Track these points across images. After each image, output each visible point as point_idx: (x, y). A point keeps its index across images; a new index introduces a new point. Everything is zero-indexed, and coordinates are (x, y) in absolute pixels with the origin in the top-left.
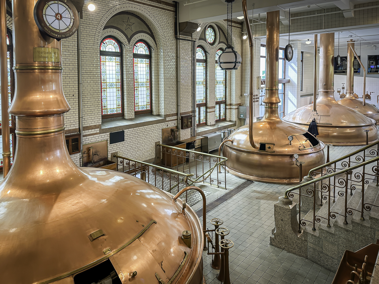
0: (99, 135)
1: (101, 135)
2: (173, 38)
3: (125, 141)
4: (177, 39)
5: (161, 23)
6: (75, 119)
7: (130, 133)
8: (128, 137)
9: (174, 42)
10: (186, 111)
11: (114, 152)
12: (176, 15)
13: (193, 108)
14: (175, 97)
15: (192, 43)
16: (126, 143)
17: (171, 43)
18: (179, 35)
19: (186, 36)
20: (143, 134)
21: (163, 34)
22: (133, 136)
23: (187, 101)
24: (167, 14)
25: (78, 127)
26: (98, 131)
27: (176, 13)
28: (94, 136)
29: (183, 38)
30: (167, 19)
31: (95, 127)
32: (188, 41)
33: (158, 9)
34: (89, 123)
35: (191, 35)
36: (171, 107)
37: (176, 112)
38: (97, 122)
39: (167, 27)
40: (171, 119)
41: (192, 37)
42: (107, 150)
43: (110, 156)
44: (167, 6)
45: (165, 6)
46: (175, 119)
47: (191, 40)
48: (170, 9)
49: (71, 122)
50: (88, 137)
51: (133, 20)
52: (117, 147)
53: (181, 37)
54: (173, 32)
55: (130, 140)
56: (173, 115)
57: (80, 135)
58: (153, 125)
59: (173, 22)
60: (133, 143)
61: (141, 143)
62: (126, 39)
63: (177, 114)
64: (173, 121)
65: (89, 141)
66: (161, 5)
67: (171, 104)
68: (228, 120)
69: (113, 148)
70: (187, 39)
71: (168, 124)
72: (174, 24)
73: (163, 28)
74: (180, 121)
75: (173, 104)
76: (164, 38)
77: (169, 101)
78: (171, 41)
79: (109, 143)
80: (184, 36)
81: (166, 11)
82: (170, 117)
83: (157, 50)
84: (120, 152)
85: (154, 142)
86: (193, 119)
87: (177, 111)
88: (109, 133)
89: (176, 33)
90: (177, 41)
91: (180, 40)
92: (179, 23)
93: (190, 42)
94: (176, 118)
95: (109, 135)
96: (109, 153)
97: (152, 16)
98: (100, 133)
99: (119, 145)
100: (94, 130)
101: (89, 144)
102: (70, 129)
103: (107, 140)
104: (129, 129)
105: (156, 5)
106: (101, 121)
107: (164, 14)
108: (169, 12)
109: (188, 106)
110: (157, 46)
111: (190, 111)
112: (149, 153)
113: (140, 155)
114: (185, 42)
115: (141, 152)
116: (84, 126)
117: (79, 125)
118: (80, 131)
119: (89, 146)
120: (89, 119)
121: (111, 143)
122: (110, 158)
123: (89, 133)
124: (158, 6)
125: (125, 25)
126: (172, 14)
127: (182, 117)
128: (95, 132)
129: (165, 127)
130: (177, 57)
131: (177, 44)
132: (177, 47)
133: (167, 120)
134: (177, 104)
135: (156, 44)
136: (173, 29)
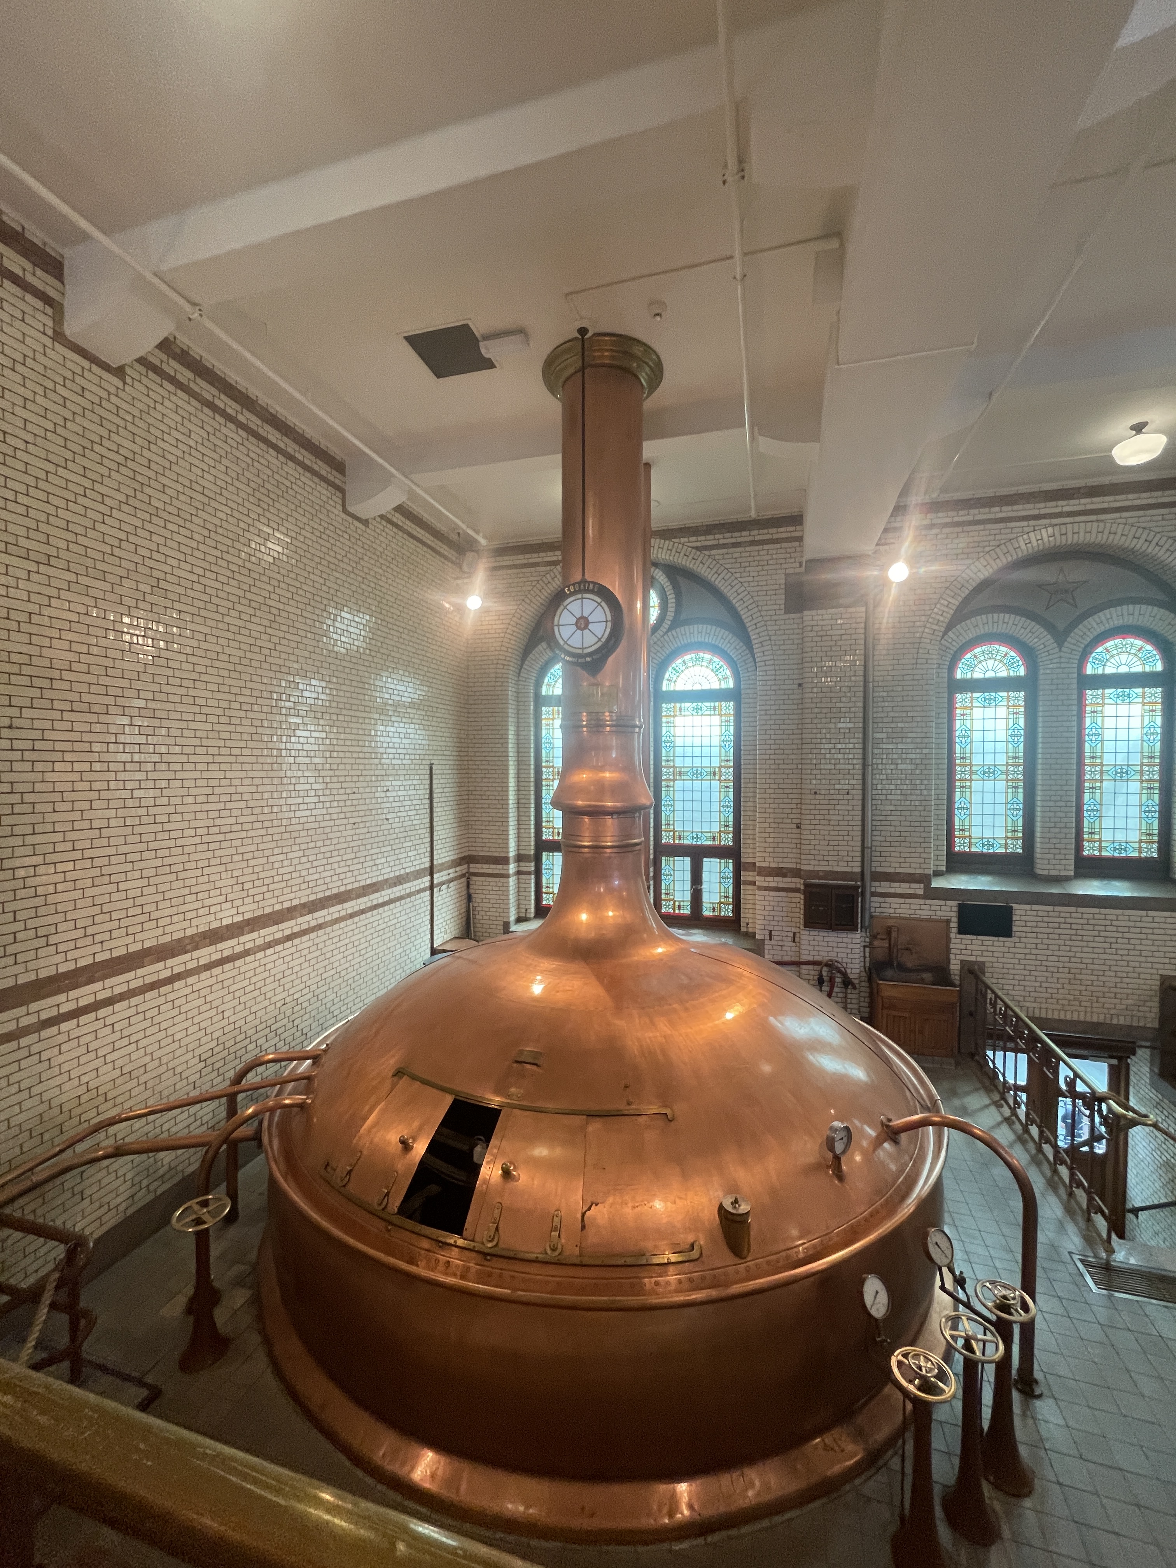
0: (922, 901)
1: (928, 902)
3: (1013, 939)
6: (851, 849)
7: (1040, 919)
8: (1027, 929)
11: (973, 958)
16: (1017, 945)
25: (858, 870)
26: (921, 892)
28: (908, 901)
31: (911, 878)
34: (893, 865)
38: (918, 866)
42: (947, 947)
43: (957, 967)
49: (841, 853)
50: (887, 900)
52: (985, 948)
55: (1038, 941)
57: (862, 889)
60: (1048, 952)
61: (1085, 961)
65: (893, 911)
69: (970, 948)
79: (954, 930)
84: (995, 965)
85: (1154, 971)
88: (955, 903)
95: (955, 909)
96: (952, 956)
98: (925, 897)
99: (991, 943)
100: (905, 885)
101: (890, 917)
103: (948, 922)
104: (1035, 907)
106: (930, 866)
112: (1125, 1002)
113: (1079, 996)
116: (877, 870)
117: (863, 866)
118: (862, 879)
119: (890, 923)
120: (893, 854)
121: (963, 929)
122: (958, 972)
123: (892, 891)
125: (1046, 594)
128: (911, 891)
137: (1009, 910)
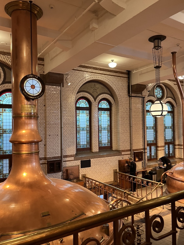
0: (73, 161)
1: (75, 161)
2: (126, 96)
3: (91, 167)
4: (129, 96)
5: (117, 86)
6: (58, 150)
7: (95, 162)
8: (93, 164)
9: (128, 98)
10: (138, 148)
11: (84, 174)
12: (129, 80)
13: (144, 146)
14: (128, 138)
15: (142, 99)
16: (92, 168)
17: (125, 99)
18: (132, 93)
19: (137, 94)
20: (104, 163)
21: (119, 94)
22: (97, 164)
23: (138, 141)
24: (122, 80)
25: (60, 155)
26: (73, 159)
27: (129, 78)
28: (71, 162)
29: (135, 96)
30: (122, 84)
31: (71, 156)
32: (139, 98)
33: (115, 77)
34: (67, 153)
35: (141, 93)
36: (125, 145)
38: (72, 153)
39: (122, 89)
40: (126, 154)
41: (142, 95)
42: (79, 172)
43: (81, 176)
44: (122, 75)
45: (121, 74)
46: (129, 153)
47: (141, 96)
48: (125, 76)
49: (56, 152)
50: (67, 162)
51: (98, 85)
52: (86, 171)
53: (133, 95)
54: (126, 92)
55: (95, 167)
56: (127, 151)
57: (61, 160)
58: (112, 157)
60: (97, 169)
61: (102, 169)
62: (93, 99)
63: (130, 150)
64: (127, 155)
65: (67, 165)
66: (118, 74)
67: (126, 142)
68: (177, 157)
69: (83, 171)
70: (137, 96)
71: (123, 157)
72: (127, 86)
73: (119, 90)
74: (133, 155)
75: (127, 142)
76: (120, 96)
77: (124, 140)
78: (125, 98)
79: (80, 167)
80: (135, 94)
81: (122, 78)
82: (125, 152)
83: (115, 105)
84: (88, 174)
85: (112, 169)
86: (144, 155)
87: (131, 148)
88: (80, 161)
89: (129, 93)
90: (130, 98)
91: (132, 97)
92: (131, 85)
93: (140, 98)
96: (80, 174)
97: (111, 82)
98: (74, 160)
99: (87, 169)
100: (70, 158)
101: (67, 167)
102: (55, 156)
103: (79, 165)
104: (94, 159)
105: (114, 75)
106: (75, 152)
107: (120, 80)
108: (123, 78)
109: (140, 145)
110: (115, 102)
111: (141, 148)
112: (109, 177)
113: (102, 178)
114: (136, 98)
115: (102, 175)
116: (64, 155)
117: (61, 154)
118: (61, 158)
119: (67, 168)
120: (67, 150)
121: (82, 167)
122: (81, 178)
123: (67, 160)
124: (115, 75)
125: (92, 90)
126: (126, 80)
127: (134, 152)
128: (71, 159)
129: (121, 159)
130: (130, 109)
131: (130, 100)
132: (130, 102)
133: (122, 154)
134: (131, 143)
135: (114, 101)
136: (127, 89)
137: (90, 160)
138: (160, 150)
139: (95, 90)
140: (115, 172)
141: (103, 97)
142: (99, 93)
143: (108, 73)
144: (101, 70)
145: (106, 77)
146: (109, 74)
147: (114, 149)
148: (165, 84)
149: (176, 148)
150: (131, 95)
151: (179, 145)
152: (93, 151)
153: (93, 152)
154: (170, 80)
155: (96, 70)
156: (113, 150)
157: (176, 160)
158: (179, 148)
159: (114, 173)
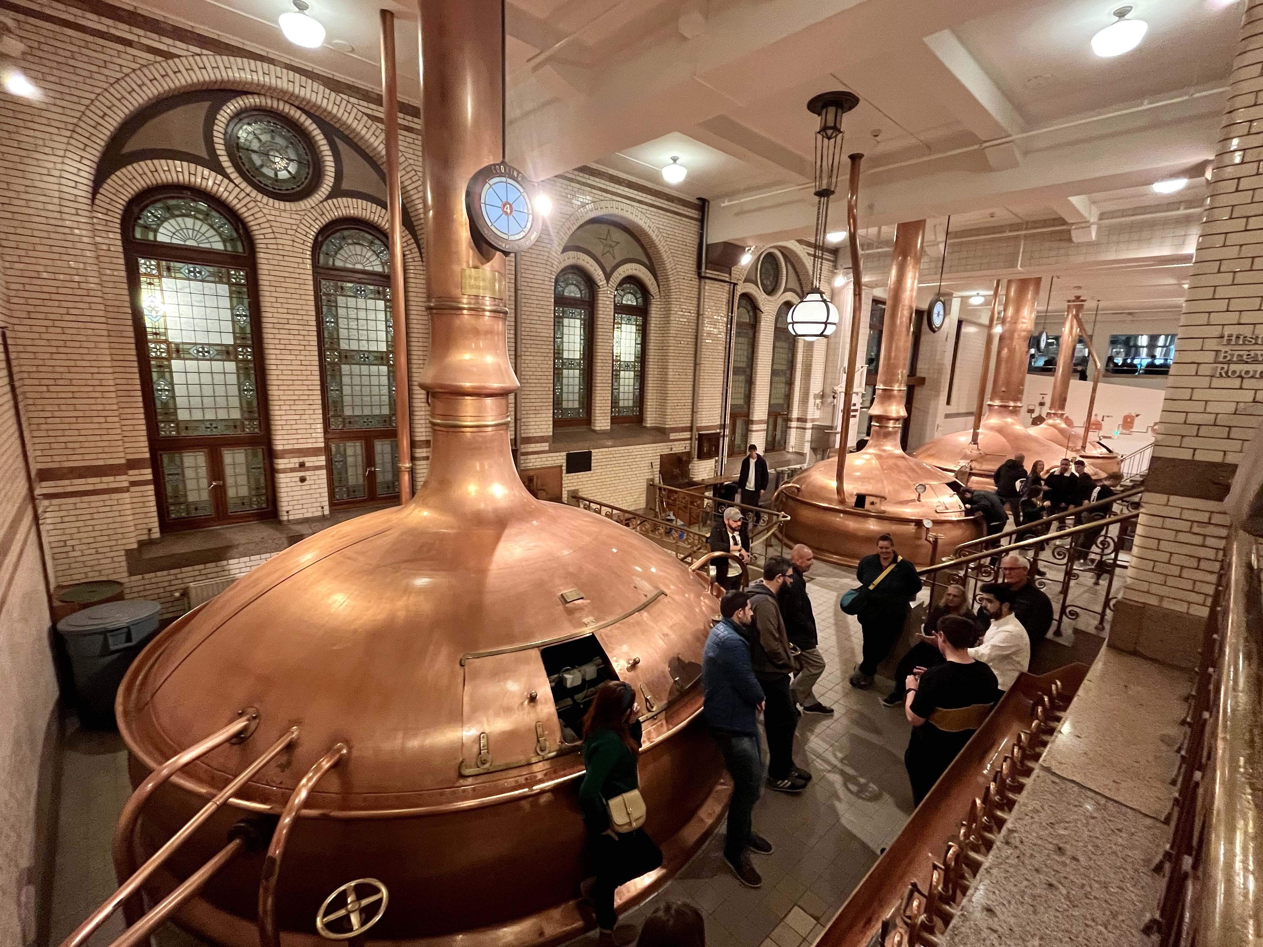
0: (548, 455)
1: (551, 454)
2: (692, 276)
3: (592, 471)
4: (700, 277)
5: (671, 243)
7: (603, 457)
8: (598, 464)
9: (695, 283)
10: (709, 424)
11: (573, 488)
12: (702, 228)
13: (722, 420)
14: (689, 394)
15: (730, 288)
16: (593, 475)
17: (689, 285)
18: (706, 269)
19: (719, 273)
21: (674, 267)
22: (608, 463)
23: (711, 404)
24: (684, 226)
26: (547, 448)
27: (702, 221)
28: (541, 455)
29: (713, 276)
30: (685, 237)
31: (541, 439)
32: (723, 284)
33: (668, 214)
34: (533, 431)
35: (729, 271)
36: (679, 413)
37: (689, 425)
38: (543, 430)
39: (682, 253)
40: (679, 437)
41: (730, 275)
42: (562, 485)
43: (566, 496)
44: (687, 209)
45: (682, 208)
46: (686, 437)
47: (729, 280)
48: (692, 215)
51: (617, 235)
52: (578, 480)
53: (710, 273)
54: (693, 263)
55: (602, 470)
56: (683, 430)
58: (644, 446)
59: (696, 243)
60: (607, 476)
61: (620, 478)
62: (603, 274)
63: (691, 429)
64: (682, 442)
65: (530, 464)
67: (681, 407)
68: (791, 450)
69: (572, 482)
70: (720, 278)
71: (673, 446)
72: (696, 247)
73: (675, 255)
74: (697, 442)
75: (684, 407)
76: (676, 274)
77: (679, 401)
78: (688, 282)
79: (564, 472)
80: (715, 273)
81: (684, 219)
82: (678, 434)
83: (660, 300)
84: (584, 489)
85: (644, 478)
86: (721, 442)
87: (692, 423)
88: (564, 454)
89: (699, 267)
90: (700, 282)
91: (707, 281)
92: (707, 246)
93: (725, 284)
94: (689, 436)
95: (565, 457)
96: (564, 488)
97: (655, 228)
98: (550, 451)
99: (581, 476)
100: (538, 445)
101: (529, 469)
103: (561, 466)
104: (600, 450)
106: (551, 430)
107: (679, 225)
108: (689, 220)
109: (714, 415)
110: (660, 291)
111: (716, 424)
112: (635, 497)
114: (717, 285)
115: (620, 493)
116: (523, 435)
117: (514, 433)
118: (516, 444)
119: (532, 473)
120: (531, 423)
121: (569, 471)
122: (566, 499)
123: (531, 450)
124: (668, 207)
125: (602, 246)
126: (693, 226)
127: (700, 435)
128: (542, 449)
129: (666, 451)
130: (698, 314)
131: (700, 289)
132: (699, 294)
133: (671, 438)
134: (693, 409)
135: (658, 286)
136: (695, 256)
137: (590, 453)
138: (757, 431)
139: (608, 249)
140: (651, 485)
141: (629, 273)
142: (618, 260)
143: (649, 199)
144: (631, 185)
145: (644, 211)
146: (651, 202)
147: (648, 425)
148: (785, 252)
149: (790, 428)
150: (703, 274)
151: (799, 420)
152: (597, 428)
153: (594, 431)
154: (800, 241)
155: (617, 186)
156: (646, 427)
157: (789, 456)
158: (797, 428)
159: (648, 488)
